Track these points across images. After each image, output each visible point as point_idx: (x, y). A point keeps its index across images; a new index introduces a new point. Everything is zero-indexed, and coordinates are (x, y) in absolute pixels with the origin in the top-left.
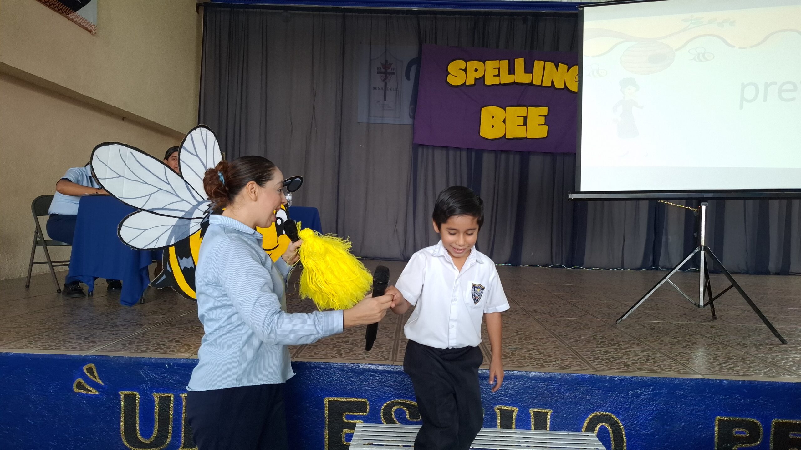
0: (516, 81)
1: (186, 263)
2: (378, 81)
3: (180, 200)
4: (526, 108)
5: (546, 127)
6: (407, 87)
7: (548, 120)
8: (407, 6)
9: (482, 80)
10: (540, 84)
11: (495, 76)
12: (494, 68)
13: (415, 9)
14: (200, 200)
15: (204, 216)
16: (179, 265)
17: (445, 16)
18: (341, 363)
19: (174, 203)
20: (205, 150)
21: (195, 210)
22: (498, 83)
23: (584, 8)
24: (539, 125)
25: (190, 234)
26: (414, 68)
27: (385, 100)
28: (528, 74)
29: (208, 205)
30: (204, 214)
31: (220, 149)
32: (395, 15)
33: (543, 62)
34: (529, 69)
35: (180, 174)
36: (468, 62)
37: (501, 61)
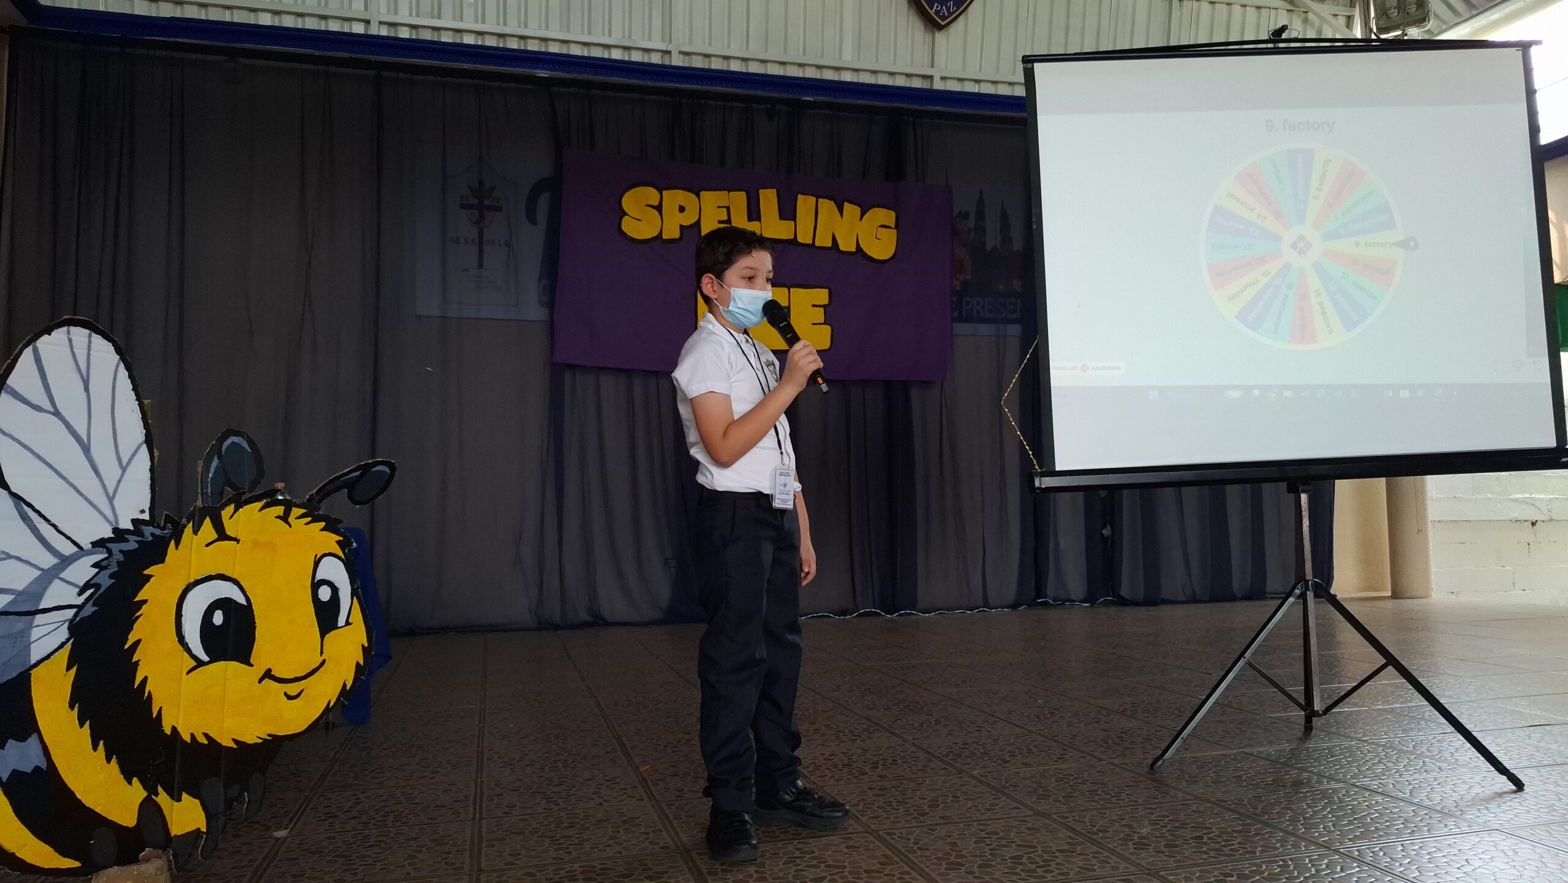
1: (19, 757)
2: (463, 224)
4: (786, 290)
5: (827, 329)
6: (532, 239)
7: (831, 314)
8: (524, 67)
9: (695, 228)
10: (811, 242)
12: (718, 207)
14: (68, 549)
15: (80, 601)
17: (611, 93)
20: (84, 395)
21: (50, 583)
23: (1035, 64)
24: (813, 324)
25: (35, 662)
26: (543, 201)
27: (481, 265)
28: (787, 222)
29: (95, 566)
32: (498, 84)
33: (815, 199)
34: (788, 212)
36: (664, 192)
37: (731, 193)
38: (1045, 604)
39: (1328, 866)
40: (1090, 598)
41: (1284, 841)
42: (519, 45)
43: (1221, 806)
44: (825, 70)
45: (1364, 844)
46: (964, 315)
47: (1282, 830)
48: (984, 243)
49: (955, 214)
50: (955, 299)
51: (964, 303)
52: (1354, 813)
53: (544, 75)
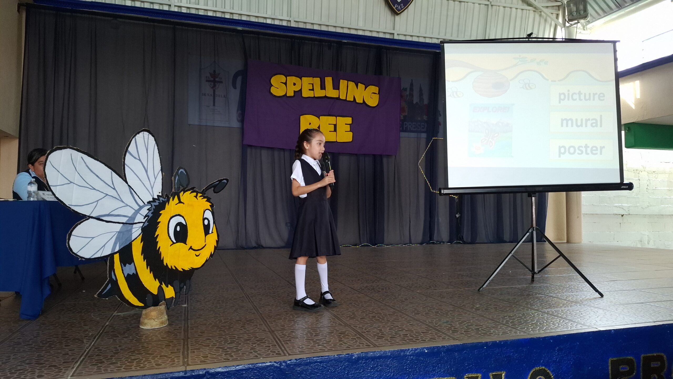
0: (327, 96)
1: (129, 269)
2: (207, 88)
3: (124, 205)
4: (335, 117)
5: (352, 133)
6: (235, 95)
7: (353, 128)
8: (232, 26)
9: (300, 92)
10: (345, 99)
11: (310, 90)
12: (309, 84)
13: (240, 28)
14: (141, 204)
15: (144, 221)
16: (123, 273)
17: (266, 37)
18: (337, 355)
19: (119, 209)
20: (147, 154)
21: (137, 214)
22: (313, 96)
23: (445, 44)
24: (345, 131)
25: (133, 240)
26: (239, 79)
27: (214, 105)
28: (336, 90)
29: (148, 209)
30: (144, 218)
31: (158, 153)
32: (222, 32)
33: (347, 81)
34: (336, 86)
35: (124, 179)
36: (288, 77)
37: (314, 78)
38: (433, 243)
39: (537, 315)
40: (451, 241)
41: (523, 309)
42: (230, 16)
43: (502, 300)
44: (351, 30)
45: (549, 310)
46: (404, 129)
47: (523, 306)
48: (413, 101)
49: (402, 89)
50: (401, 123)
51: (404, 125)
52: (547, 302)
53: (240, 29)
